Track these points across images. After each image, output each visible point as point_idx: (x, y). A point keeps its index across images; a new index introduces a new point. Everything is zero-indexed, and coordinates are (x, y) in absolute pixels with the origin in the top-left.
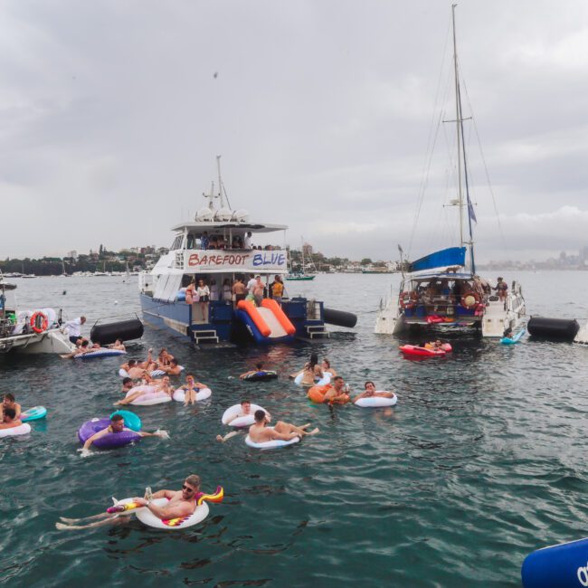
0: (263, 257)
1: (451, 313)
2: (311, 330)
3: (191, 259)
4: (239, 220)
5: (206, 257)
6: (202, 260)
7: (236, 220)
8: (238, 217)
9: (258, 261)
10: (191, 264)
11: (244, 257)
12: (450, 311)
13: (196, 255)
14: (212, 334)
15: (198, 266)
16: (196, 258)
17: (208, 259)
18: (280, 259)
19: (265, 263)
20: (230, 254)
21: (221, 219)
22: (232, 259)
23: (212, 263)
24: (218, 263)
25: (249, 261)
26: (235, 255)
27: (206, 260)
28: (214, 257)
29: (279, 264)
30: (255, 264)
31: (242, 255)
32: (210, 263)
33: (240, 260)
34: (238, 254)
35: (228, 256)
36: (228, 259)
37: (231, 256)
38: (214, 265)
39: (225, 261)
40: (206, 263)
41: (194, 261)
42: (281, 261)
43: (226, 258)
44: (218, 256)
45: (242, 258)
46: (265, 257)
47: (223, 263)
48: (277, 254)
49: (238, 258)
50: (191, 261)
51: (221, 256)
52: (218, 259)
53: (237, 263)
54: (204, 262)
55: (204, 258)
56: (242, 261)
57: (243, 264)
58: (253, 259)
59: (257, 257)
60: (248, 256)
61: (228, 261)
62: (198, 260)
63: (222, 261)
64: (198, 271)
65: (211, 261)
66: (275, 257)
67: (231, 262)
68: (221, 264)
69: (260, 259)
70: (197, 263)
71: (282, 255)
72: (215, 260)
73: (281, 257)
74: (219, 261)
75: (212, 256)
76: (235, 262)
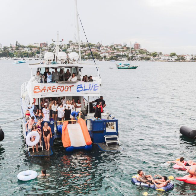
0: (83, 86)
2: (107, 139)
3: (35, 89)
5: (45, 87)
6: (43, 90)
9: (80, 89)
10: (35, 92)
11: (71, 87)
13: (39, 86)
15: (40, 93)
16: (39, 88)
17: (46, 88)
18: (95, 87)
19: (85, 90)
20: (61, 85)
22: (62, 88)
23: (49, 91)
24: (52, 92)
25: (74, 89)
26: (65, 85)
27: (45, 89)
28: (51, 87)
29: (94, 90)
30: (78, 91)
31: (69, 85)
32: (48, 91)
33: (68, 88)
34: (67, 85)
35: (60, 86)
36: (60, 88)
37: (62, 86)
38: (50, 92)
39: (58, 90)
40: (45, 91)
41: (38, 90)
42: (95, 88)
43: (59, 88)
44: (53, 87)
45: (69, 88)
46: (85, 86)
47: (56, 91)
48: (93, 84)
49: (67, 87)
50: (35, 91)
51: (55, 87)
52: (53, 89)
53: (66, 91)
54: (44, 91)
55: (44, 88)
56: (69, 89)
57: (70, 91)
58: (77, 87)
59: (79, 87)
60: (73, 86)
61: (60, 89)
62: (40, 89)
63: (56, 90)
64: (40, 97)
65: (48, 90)
66: (91, 86)
67: (62, 90)
68: (55, 92)
69: (82, 87)
70: (39, 92)
71: (96, 84)
72: (51, 89)
73: (96, 86)
74: (54, 90)
75: (49, 87)
76: (64, 90)
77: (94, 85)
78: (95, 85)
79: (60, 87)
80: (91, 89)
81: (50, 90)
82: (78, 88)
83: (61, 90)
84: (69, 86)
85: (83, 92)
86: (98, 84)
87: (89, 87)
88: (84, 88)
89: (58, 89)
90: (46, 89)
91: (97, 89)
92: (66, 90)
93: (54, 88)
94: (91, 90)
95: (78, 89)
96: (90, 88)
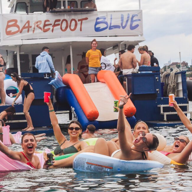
0: (108, 20)
3: (8, 26)
5: (28, 22)
6: (24, 27)
9: (102, 26)
10: (9, 33)
11: (81, 21)
13: (16, 21)
15: (19, 35)
16: (15, 25)
17: (32, 24)
18: (132, 21)
19: (112, 28)
20: (61, 18)
22: (64, 25)
23: (38, 31)
24: (45, 31)
25: (89, 25)
26: (69, 18)
27: (29, 27)
30: (97, 30)
32: (35, 32)
33: (76, 25)
34: (73, 17)
37: (64, 20)
38: (40, 33)
39: (55, 28)
40: (28, 31)
41: (14, 29)
42: (134, 24)
43: (57, 23)
44: (46, 21)
45: (79, 23)
47: (53, 31)
48: (128, 14)
49: (73, 22)
50: (9, 29)
51: (48, 21)
52: (45, 25)
53: (71, 30)
54: (27, 29)
55: (27, 25)
56: (79, 26)
57: (81, 30)
59: (98, 21)
60: (86, 19)
61: (60, 26)
62: (18, 27)
63: (51, 27)
64: (20, 43)
65: (36, 28)
67: (63, 29)
68: (49, 32)
69: (104, 22)
70: (17, 32)
72: (42, 26)
74: (46, 28)
75: (37, 21)
76: (68, 28)
77: (131, 17)
79: (60, 23)
81: (40, 28)
82: (97, 23)
83: (61, 28)
84: (79, 20)
85: (107, 32)
86: (139, 15)
88: (111, 24)
89: (55, 25)
90: (31, 27)
91: (137, 26)
92: (73, 28)
93: (47, 23)
94: (124, 28)
95: (97, 26)
96: (122, 24)
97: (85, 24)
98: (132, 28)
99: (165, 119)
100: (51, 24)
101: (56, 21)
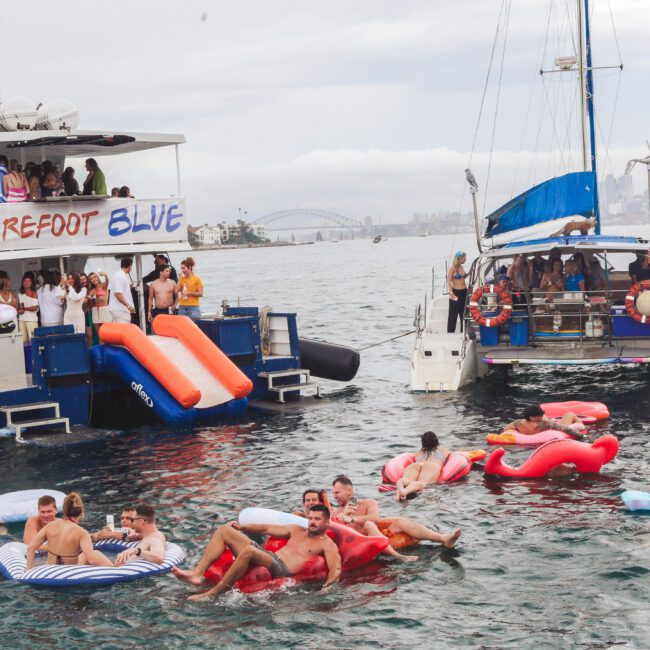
0: (130, 214)
1: (598, 333)
2: (277, 382)
4: (56, 125)
7: (45, 127)
8: (51, 119)
9: (121, 226)
11: (87, 216)
12: (593, 329)
14: (50, 413)
18: (170, 217)
19: (137, 228)
20: (53, 211)
21: (12, 124)
22: (58, 223)
23: (11, 234)
24: (25, 236)
25: (99, 224)
26: (65, 212)
28: (15, 220)
30: (114, 233)
31: (81, 211)
32: (7, 237)
33: (78, 223)
34: (72, 210)
35: (48, 217)
36: (48, 224)
37: (56, 216)
38: (15, 239)
39: (42, 229)
42: (173, 222)
43: (44, 221)
44: (25, 218)
45: (83, 220)
46: (136, 214)
48: (163, 206)
49: (74, 220)
52: (24, 226)
53: (70, 234)
56: (82, 227)
57: (86, 233)
58: (108, 219)
59: (116, 216)
60: (96, 213)
61: (50, 227)
63: (35, 229)
65: (8, 230)
66: (158, 212)
67: (56, 231)
68: (33, 237)
69: (125, 219)
71: (175, 207)
72: (18, 226)
73: (174, 212)
74: (26, 230)
75: (9, 217)
76: (65, 231)
77: (167, 209)
78: (169, 212)
79: (50, 220)
80: (156, 223)
81: (15, 230)
82: (113, 221)
83: (53, 230)
84: (83, 216)
85: (130, 236)
86: (180, 207)
87: (150, 216)
88: (135, 221)
89: (41, 226)
91: (177, 226)
92: (72, 229)
93: (27, 221)
94: (156, 228)
95: (114, 226)
96: (153, 220)
97: (93, 223)
98: (170, 228)
99: (282, 399)
100: (34, 224)
101: (43, 217)
